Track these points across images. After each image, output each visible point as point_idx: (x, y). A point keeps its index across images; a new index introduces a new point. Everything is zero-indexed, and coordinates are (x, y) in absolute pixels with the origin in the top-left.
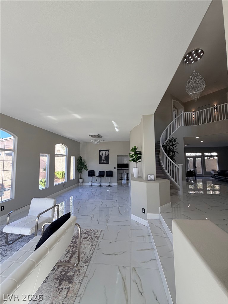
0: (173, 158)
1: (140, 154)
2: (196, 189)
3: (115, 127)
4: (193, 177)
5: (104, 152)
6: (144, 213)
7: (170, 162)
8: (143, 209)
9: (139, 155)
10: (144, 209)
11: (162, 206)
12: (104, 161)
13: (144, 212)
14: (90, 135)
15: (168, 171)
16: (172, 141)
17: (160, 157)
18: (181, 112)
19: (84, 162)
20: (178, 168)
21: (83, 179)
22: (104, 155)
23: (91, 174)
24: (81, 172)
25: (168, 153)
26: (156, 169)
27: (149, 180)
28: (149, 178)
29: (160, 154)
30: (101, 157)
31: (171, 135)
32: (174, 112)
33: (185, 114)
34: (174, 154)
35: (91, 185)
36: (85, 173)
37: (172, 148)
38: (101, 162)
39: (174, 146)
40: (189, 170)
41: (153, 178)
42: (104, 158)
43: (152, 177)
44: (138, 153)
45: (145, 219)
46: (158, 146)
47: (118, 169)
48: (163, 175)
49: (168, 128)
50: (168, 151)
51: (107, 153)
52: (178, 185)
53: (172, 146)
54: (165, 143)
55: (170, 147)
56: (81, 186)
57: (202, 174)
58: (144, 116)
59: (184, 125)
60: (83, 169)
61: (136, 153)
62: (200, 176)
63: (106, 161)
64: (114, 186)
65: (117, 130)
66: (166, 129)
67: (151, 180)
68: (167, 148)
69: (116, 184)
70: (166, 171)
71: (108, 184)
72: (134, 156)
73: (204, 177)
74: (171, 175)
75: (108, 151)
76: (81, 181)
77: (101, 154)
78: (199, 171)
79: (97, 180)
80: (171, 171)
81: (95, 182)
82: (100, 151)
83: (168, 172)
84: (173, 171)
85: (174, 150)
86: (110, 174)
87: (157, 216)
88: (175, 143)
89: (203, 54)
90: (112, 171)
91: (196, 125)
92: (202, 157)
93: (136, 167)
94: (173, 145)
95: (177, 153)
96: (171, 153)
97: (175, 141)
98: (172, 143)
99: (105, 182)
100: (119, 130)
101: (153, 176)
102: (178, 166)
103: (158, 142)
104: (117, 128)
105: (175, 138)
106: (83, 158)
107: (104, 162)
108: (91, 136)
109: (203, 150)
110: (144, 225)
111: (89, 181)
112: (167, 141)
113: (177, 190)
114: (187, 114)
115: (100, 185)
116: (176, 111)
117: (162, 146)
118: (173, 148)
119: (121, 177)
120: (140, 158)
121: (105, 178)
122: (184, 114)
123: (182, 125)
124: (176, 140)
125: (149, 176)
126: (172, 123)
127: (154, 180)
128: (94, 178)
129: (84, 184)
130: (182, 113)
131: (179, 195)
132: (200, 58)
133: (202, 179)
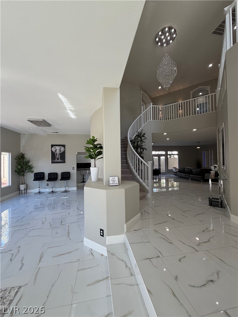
0: (142, 155)
1: (101, 148)
2: (160, 187)
3: (68, 109)
4: (158, 175)
5: (58, 148)
6: (103, 236)
7: (139, 159)
8: (101, 230)
9: (99, 150)
10: (103, 231)
11: (129, 222)
12: (58, 159)
13: (102, 234)
14: (28, 121)
15: (137, 170)
16: (140, 136)
17: (127, 154)
18: (150, 104)
19: (29, 162)
20: (147, 166)
21: (27, 185)
22: (58, 152)
23: (39, 177)
24: (23, 175)
25: (136, 150)
26: (122, 169)
27: (110, 185)
28: (111, 182)
29: (128, 150)
30: (53, 155)
31: (139, 129)
32: (142, 107)
33: (155, 107)
34: (142, 150)
35: (39, 192)
36: (30, 177)
37: (140, 144)
38: (54, 161)
39: (143, 142)
40: (154, 169)
41: (117, 182)
42: (58, 156)
43: (115, 180)
44: (98, 146)
45: (103, 244)
46: (125, 141)
47: (77, 170)
48: (131, 175)
49: (136, 121)
50: (136, 148)
51: (62, 149)
52: (147, 187)
53: (141, 142)
54: (133, 138)
55: (138, 142)
56: (24, 195)
57: (165, 171)
58: (104, 88)
59: (153, 120)
60: (27, 171)
61: (95, 147)
62: (164, 174)
63: (61, 159)
64: (73, 190)
65: (73, 116)
66: (134, 122)
67: (114, 185)
68: (136, 144)
69: (75, 189)
70: (134, 171)
71: (63, 189)
72: (92, 151)
73: (167, 175)
74: (139, 175)
75: (64, 146)
76: (22, 187)
77: (53, 150)
78: (163, 169)
79: (48, 185)
80: (139, 170)
81: (46, 187)
82: (52, 146)
83: (137, 172)
84: (141, 170)
85: (142, 146)
86: (66, 176)
87: (121, 238)
88: (144, 138)
89: (176, 35)
90: (69, 173)
91: (164, 120)
92: (166, 155)
93: (95, 167)
94: (141, 140)
95: (146, 149)
96: (139, 150)
97: (143, 136)
98: (141, 138)
99: (60, 187)
100: (75, 115)
101: (116, 178)
102: (148, 163)
103: (125, 138)
104: (70, 110)
105: (144, 132)
106: (25, 156)
107: (58, 161)
108: (32, 122)
109: (167, 148)
110: (102, 255)
111: (35, 187)
112: (135, 136)
113: (146, 193)
114: (156, 107)
115: (52, 192)
116: (145, 106)
117: (131, 141)
118: (142, 143)
119: (83, 179)
120: (100, 153)
121: (59, 182)
122: (153, 107)
123: (150, 119)
124: (145, 134)
125: (111, 178)
126: (141, 116)
127: (118, 185)
128: (45, 182)
129: (28, 191)
130: (152, 106)
131: (148, 198)
132: (173, 41)
133: (165, 177)
